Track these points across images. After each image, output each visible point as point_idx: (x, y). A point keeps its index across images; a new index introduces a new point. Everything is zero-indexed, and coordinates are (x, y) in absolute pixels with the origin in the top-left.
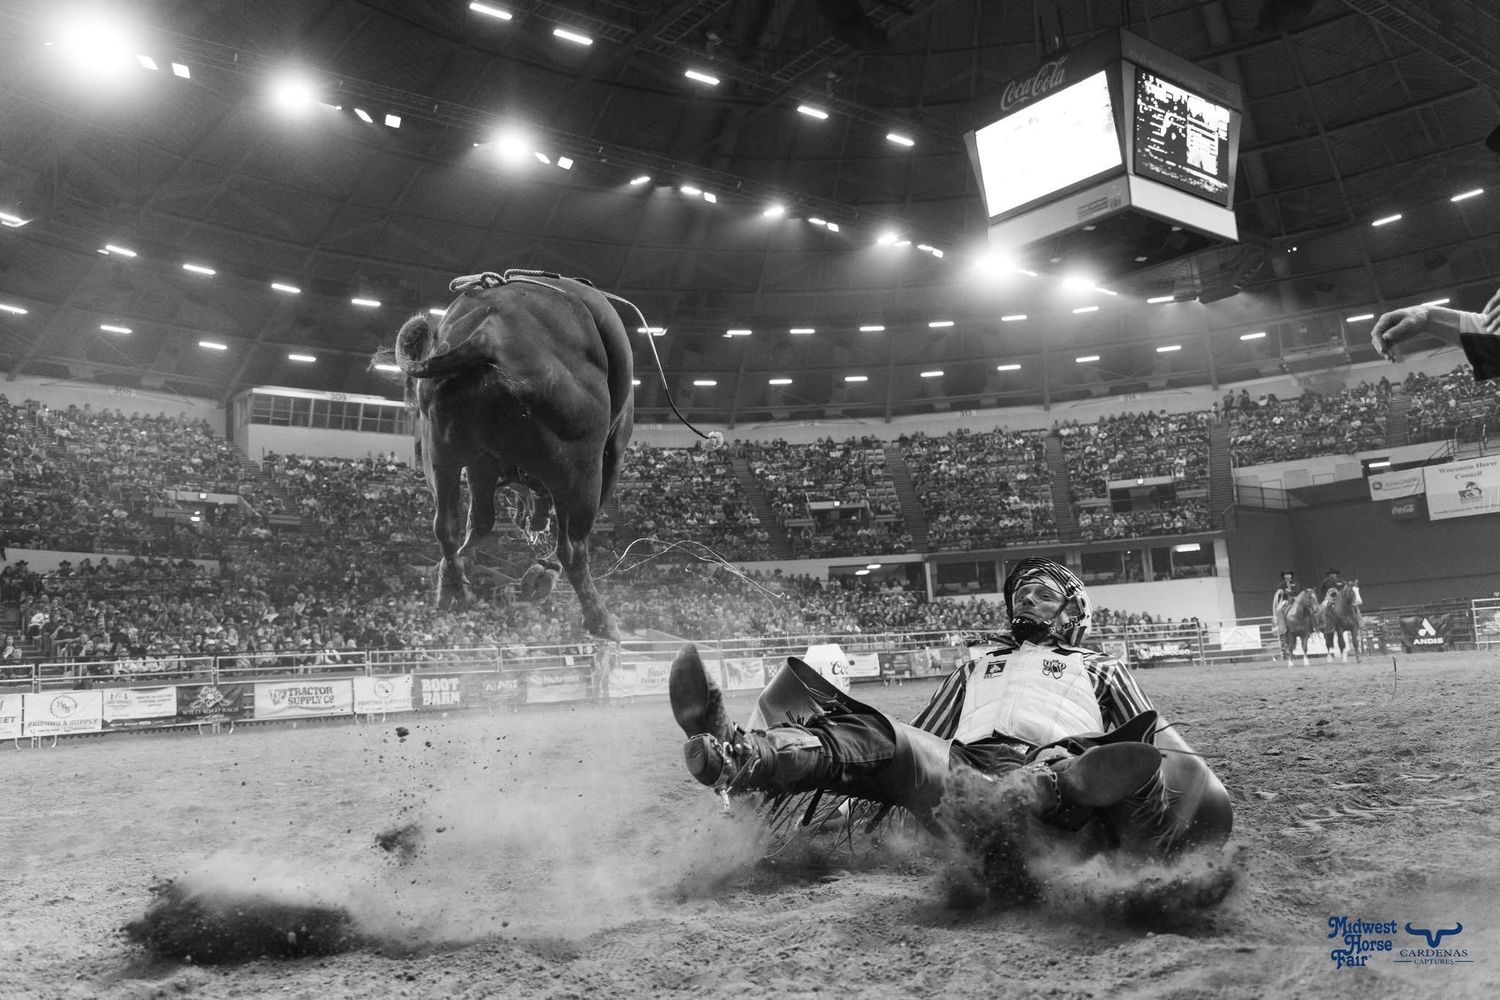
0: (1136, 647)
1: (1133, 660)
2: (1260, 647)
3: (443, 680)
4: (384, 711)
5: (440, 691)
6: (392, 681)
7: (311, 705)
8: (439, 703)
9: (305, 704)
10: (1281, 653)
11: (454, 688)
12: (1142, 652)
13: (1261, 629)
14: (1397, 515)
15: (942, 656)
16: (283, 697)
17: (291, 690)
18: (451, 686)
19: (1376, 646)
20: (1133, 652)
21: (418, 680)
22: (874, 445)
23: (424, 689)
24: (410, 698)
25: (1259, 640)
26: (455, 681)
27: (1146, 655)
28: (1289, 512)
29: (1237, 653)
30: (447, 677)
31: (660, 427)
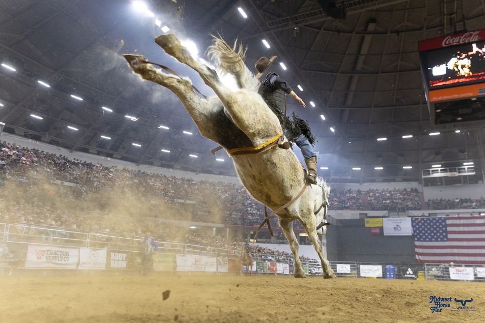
0: (311, 269)
1: (310, 273)
2: (350, 272)
3: (120, 254)
5: (118, 260)
6: (98, 252)
7: (57, 262)
8: (117, 267)
9: (54, 261)
10: (357, 275)
11: (124, 259)
12: (313, 270)
13: (351, 266)
14: (373, 232)
15: (271, 265)
17: (48, 251)
18: (123, 257)
19: (392, 276)
20: (310, 270)
21: (109, 252)
23: (112, 258)
25: (350, 270)
26: (125, 255)
27: (314, 272)
28: (337, 227)
29: (342, 274)
30: (122, 252)
31: (109, 159)
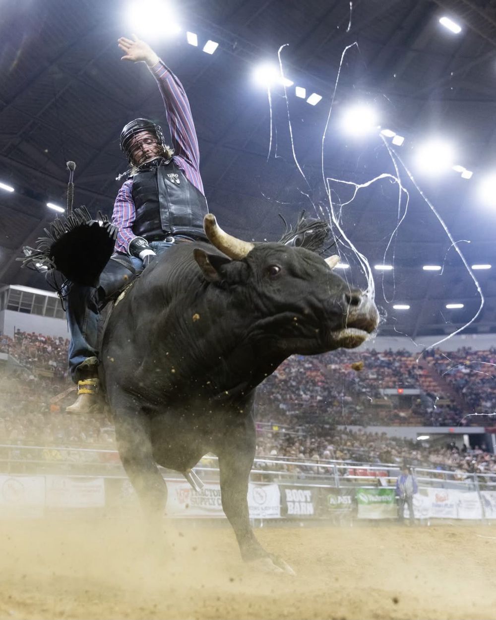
3: (301, 491)
4: (261, 517)
5: (299, 502)
7: (208, 506)
8: (299, 513)
9: (203, 505)
11: (309, 500)
16: (187, 497)
18: (306, 497)
21: (282, 489)
22: (406, 355)
23: (288, 499)
24: (279, 506)
26: (308, 493)
30: (303, 488)
